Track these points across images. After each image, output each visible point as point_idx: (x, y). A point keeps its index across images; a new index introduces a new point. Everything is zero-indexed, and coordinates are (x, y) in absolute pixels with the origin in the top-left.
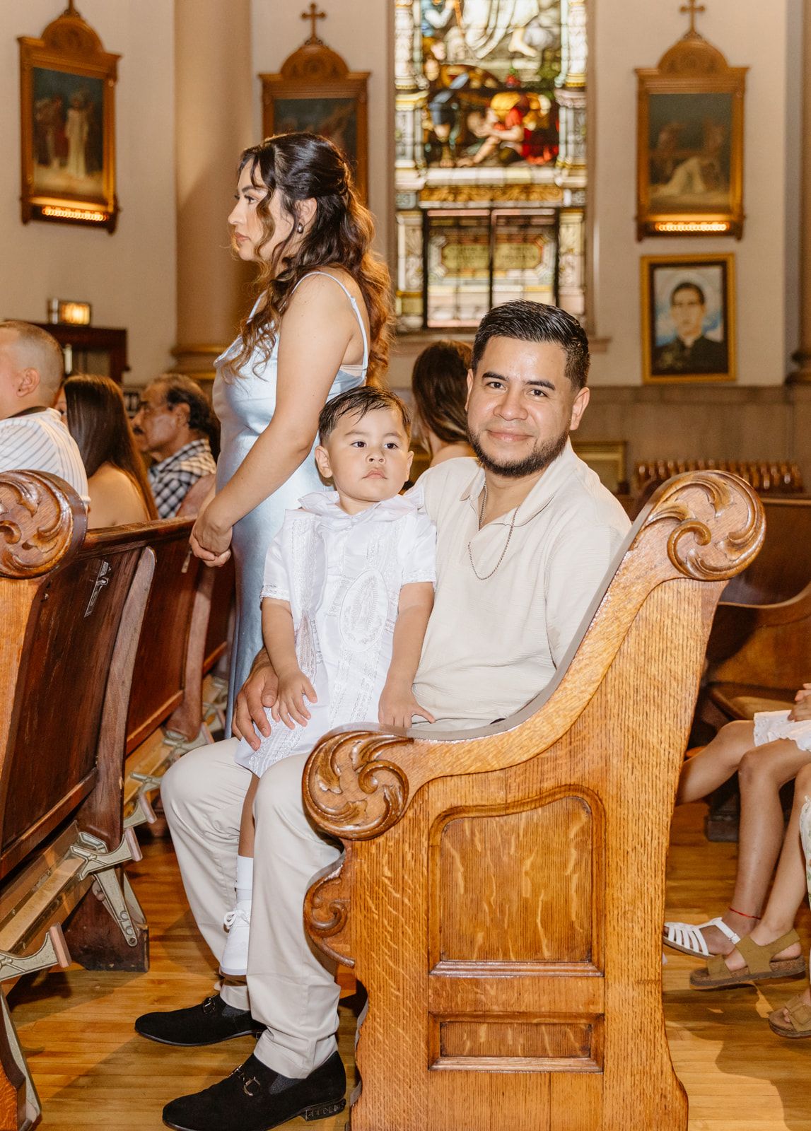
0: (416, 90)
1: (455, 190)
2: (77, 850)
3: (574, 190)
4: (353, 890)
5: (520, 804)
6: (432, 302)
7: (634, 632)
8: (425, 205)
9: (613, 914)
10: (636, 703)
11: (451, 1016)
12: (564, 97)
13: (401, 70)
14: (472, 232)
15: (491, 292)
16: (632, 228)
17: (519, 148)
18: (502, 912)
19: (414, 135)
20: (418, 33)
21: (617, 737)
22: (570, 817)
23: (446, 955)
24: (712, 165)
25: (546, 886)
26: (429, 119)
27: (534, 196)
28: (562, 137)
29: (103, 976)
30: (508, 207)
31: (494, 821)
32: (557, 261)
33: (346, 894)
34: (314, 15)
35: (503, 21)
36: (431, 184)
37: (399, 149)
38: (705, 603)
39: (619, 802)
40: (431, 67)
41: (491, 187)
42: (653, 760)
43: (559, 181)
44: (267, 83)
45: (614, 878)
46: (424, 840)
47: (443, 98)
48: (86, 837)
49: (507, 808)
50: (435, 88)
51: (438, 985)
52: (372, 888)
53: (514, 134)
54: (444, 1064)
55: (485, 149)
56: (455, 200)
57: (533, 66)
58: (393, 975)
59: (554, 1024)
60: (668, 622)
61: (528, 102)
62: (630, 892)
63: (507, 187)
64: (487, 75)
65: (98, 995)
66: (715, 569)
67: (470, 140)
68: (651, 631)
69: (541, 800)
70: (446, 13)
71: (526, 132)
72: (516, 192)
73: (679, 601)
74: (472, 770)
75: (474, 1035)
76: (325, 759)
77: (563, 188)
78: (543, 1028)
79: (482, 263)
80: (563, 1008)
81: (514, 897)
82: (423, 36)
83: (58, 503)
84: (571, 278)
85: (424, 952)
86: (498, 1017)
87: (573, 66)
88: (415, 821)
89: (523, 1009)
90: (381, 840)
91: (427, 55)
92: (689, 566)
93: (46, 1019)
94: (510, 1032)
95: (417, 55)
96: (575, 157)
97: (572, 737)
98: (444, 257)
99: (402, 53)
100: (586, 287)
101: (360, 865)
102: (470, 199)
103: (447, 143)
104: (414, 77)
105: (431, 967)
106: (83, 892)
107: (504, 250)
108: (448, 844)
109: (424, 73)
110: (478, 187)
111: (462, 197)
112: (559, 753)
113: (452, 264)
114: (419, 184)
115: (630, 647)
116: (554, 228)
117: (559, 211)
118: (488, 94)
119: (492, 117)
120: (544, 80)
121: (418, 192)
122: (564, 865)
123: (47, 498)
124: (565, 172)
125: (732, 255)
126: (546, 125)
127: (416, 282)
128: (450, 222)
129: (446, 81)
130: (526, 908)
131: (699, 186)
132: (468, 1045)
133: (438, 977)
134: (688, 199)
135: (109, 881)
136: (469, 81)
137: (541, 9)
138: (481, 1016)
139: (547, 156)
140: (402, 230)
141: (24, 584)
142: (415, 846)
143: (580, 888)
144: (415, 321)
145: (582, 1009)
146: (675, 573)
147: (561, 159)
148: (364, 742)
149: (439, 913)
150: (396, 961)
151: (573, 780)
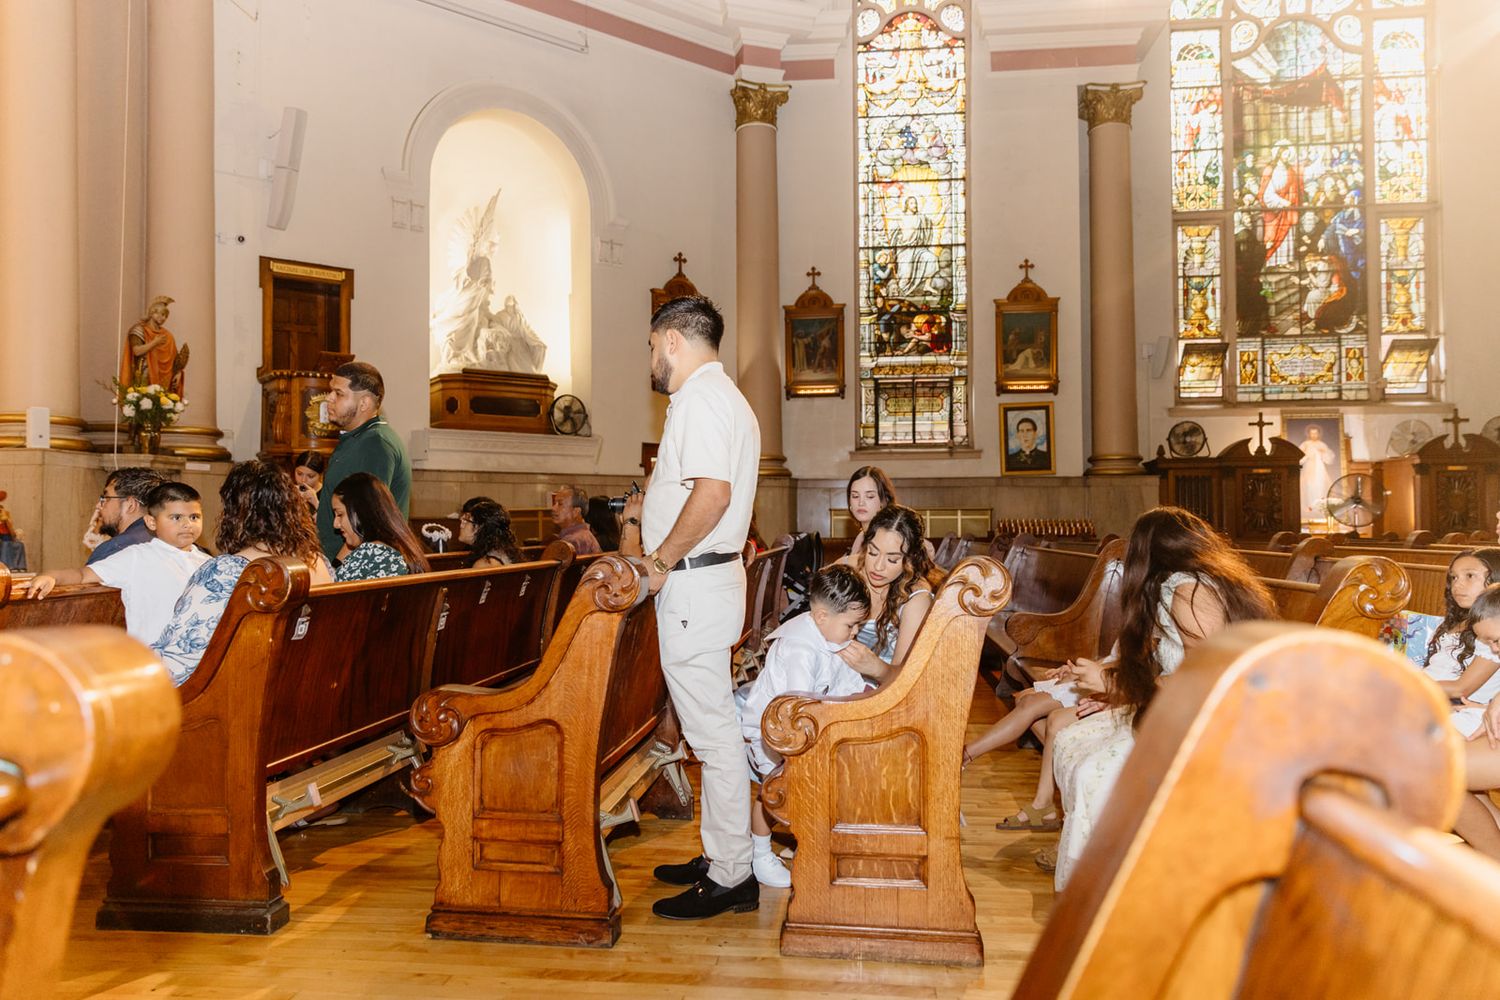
0: (871, 313)
1: (893, 368)
2: (653, 752)
3: (961, 368)
4: (789, 783)
5: (879, 738)
6: (880, 430)
7: (941, 644)
8: (875, 376)
9: (932, 799)
10: (943, 682)
11: (844, 854)
12: (954, 316)
13: (863, 302)
14: (902, 391)
15: (914, 425)
16: (994, 388)
17: (929, 344)
18: (871, 797)
19: (870, 338)
20: (872, 282)
21: (932, 702)
22: (908, 745)
23: (840, 820)
24: (1038, 352)
25: (895, 783)
26: (878, 329)
27: (937, 371)
28: (954, 339)
29: (667, 822)
30: (923, 377)
31: (865, 747)
32: (951, 407)
33: (785, 785)
34: (814, 273)
35: (920, 274)
36: (880, 365)
37: (862, 346)
38: (980, 629)
39: (935, 737)
40: (879, 301)
41: (914, 366)
42: (952, 714)
43: (952, 362)
44: (788, 310)
45: (932, 780)
46: (827, 756)
47: (886, 317)
48: (660, 745)
49: (873, 740)
50: (881, 312)
51: (836, 837)
52: (799, 783)
53: (927, 337)
54: (839, 882)
55: (910, 345)
56: (893, 374)
57: (937, 299)
58: (812, 831)
59: (900, 861)
60: (959, 638)
61: (934, 319)
62: (940, 787)
63: (923, 366)
64: (911, 304)
65: (664, 834)
66: (985, 610)
67: (902, 340)
68: (950, 643)
69: (892, 735)
70: (888, 271)
71: (933, 335)
72: (928, 369)
73: (966, 627)
74: (853, 718)
75: (856, 866)
76: (773, 711)
77: (954, 366)
78: (894, 863)
79: (910, 409)
80: (904, 851)
81: (877, 789)
82: (875, 283)
83: (633, 572)
84: (959, 416)
85: (828, 818)
86: (869, 856)
87: (960, 298)
88: (823, 747)
89: (882, 852)
90: (804, 756)
91: (877, 294)
92: (970, 608)
93: (635, 847)
94: (875, 865)
95: (871, 294)
96: (960, 349)
97: (907, 701)
98: (887, 405)
99: (863, 293)
100: (967, 421)
101: (793, 769)
102: (902, 373)
103: (889, 342)
104: (870, 306)
105: (832, 827)
106: (657, 776)
107: (921, 401)
108: (841, 759)
109: (875, 304)
110: (906, 366)
111: (898, 372)
112: (901, 710)
113: (892, 409)
114: (873, 365)
115: (939, 652)
116: (950, 389)
117: (952, 379)
119: (914, 328)
120: (942, 307)
121: (872, 369)
122: (905, 771)
123: (626, 569)
124: (955, 357)
125: (1052, 402)
126: (944, 331)
127: (872, 419)
128: (890, 386)
129: (888, 308)
130: (884, 795)
131: (1032, 364)
132: (853, 871)
133: (836, 833)
134: (1026, 372)
135: (672, 770)
136: (900, 308)
137: (940, 267)
138: (860, 855)
139: (945, 349)
140: (863, 390)
141: (615, 615)
142: (823, 759)
143: (913, 785)
144: (871, 441)
145: (915, 853)
146: (963, 612)
147: (953, 350)
148: (794, 702)
149: (836, 797)
150: (813, 824)
151: (909, 725)
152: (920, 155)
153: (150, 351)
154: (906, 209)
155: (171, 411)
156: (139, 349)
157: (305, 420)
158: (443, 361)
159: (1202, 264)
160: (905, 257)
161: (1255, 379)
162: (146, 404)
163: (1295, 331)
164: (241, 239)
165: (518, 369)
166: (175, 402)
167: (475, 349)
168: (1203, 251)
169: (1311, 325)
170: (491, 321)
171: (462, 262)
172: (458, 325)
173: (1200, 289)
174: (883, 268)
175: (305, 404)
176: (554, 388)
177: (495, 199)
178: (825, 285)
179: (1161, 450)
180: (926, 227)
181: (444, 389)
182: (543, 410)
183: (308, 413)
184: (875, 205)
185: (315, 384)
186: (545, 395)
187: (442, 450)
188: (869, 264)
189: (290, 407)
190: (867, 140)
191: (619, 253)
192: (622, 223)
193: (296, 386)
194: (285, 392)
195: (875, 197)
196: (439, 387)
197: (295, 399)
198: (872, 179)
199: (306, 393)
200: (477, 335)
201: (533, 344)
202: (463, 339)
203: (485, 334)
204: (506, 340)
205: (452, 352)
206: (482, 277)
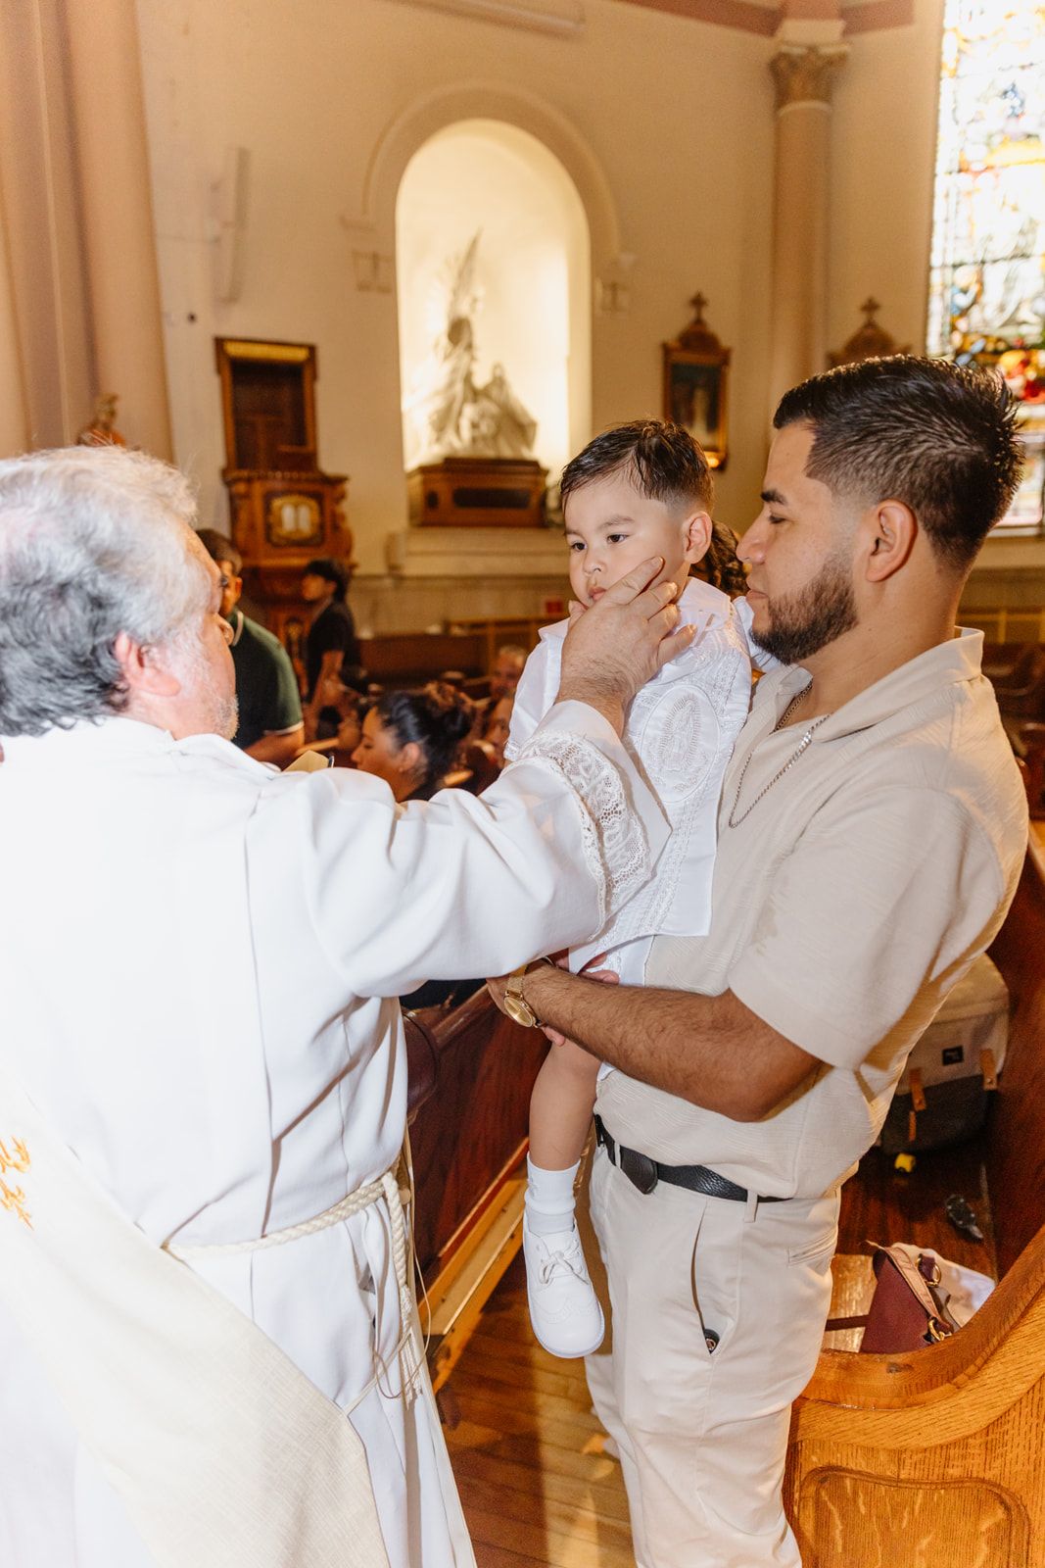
17: (1020, 392)
20: (948, 312)
22: (980, 1506)
27: (1030, 427)
34: (871, 307)
35: (1016, 297)
40: (957, 337)
47: (964, 359)
49: (900, 1482)
50: (958, 352)
53: (1018, 382)
57: (1037, 330)
61: (1030, 357)
64: (999, 340)
69: (945, 1484)
70: (971, 295)
82: (952, 315)
91: (953, 328)
95: (947, 329)
99: (935, 329)
104: (943, 344)
109: (950, 342)
118: (997, 353)
119: (1002, 369)
122: (971, 1558)
129: (967, 346)
136: (985, 346)
139: (1042, 396)
151: (988, 1475)
152: (1027, 124)
154: (1004, 204)
157: (269, 528)
158: (421, 447)
160: (994, 276)
164: (192, 318)
165: (507, 453)
167: (458, 429)
170: (475, 395)
171: (441, 326)
172: (439, 403)
174: (965, 291)
175: (268, 509)
176: (544, 473)
177: (474, 243)
178: (885, 321)
180: (1028, 230)
181: (425, 483)
182: (534, 501)
183: (272, 519)
184: (958, 203)
185: (278, 485)
186: (537, 483)
187: (423, 554)
188: (945, 287)
189: (252, 514)
190: (954, 110)
191: (623, 299)
192: (627, 259)
193: (258, 489)
194: (247, 496)
195: (958, 193)
196: (418, 479)
197: (258, 504)
198: (957, 169)
199: (269, 497)
200: (460, 413)
201: (524, 420)
202: (444, 421)
203: (469, 412)
204: (493, 417)
205: (434, 436)
206: (464, 343)
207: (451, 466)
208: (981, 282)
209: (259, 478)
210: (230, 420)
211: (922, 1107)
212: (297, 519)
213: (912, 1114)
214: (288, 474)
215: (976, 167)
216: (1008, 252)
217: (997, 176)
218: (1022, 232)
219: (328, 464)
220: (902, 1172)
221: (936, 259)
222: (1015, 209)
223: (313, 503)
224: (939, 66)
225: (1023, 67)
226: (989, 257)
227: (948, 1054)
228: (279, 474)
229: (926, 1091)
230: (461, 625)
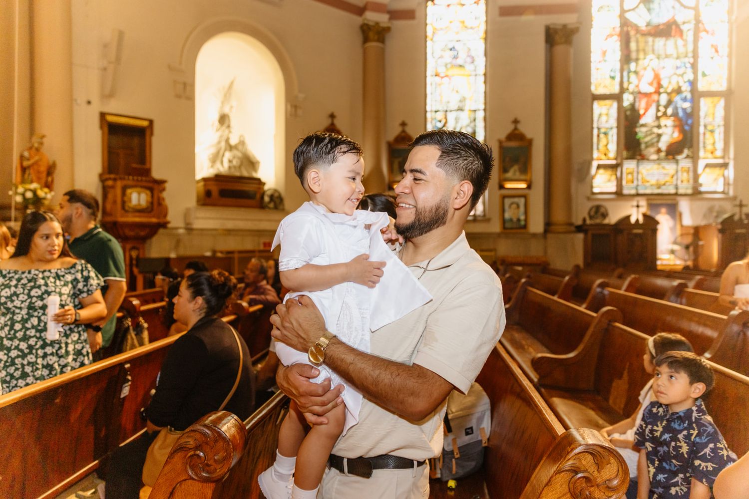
16: (497, 186)
24: (521, 167)
34: (403, 124)
44: (390, 145)
70: (442, 123)
100: (483, 203)
125: (528, 195)
131: (518, 173)
134: (514, 177)
137: (471, 122)
152: (460, 61)
153: (33, 165)
154: (453, 90)
155: (44, 199)
156: (26, 164)
157: (124, 203)
158: (204, 169)
159: (607, 121)
161: (633, 182)
162: (29, 195)
163: (654, 157)
164: (89, 102)
165: (245, 174)
166: (46, 193)
167: (222, 163)
168: (607, 115)
169: (663, 154)
170: (231, 148)
171: (216, 117)
172: (213, 150)
173: (606, 134)
174: (440, 121)
175: (124, 193)
176: (264, 184)
177: (232, 83)
178: (409, 130)
179: (584, 220)
180: (463, 100)
181: (205, 185)
182: (258, 196)
183: (126, 199)
184: (436, 88)
185: (130, 183)
186: (260, 188)
187: (203, 218)
188: (432, 119)
189: (115, 196)
190: (433, 53)
191: (300, 112)
192: (301, 96)
193: (119, 184)
194: (113, 187)
195: (436, 84)
196: (202, 184)
197: (119, 191)
198: (435, 74)
199: (124, 189)
200: (223, 155)
201: (254, 160)
202: (216, 158)
203: (228, 155)
204: (239, 158)
205: (210, 164)
206: (226, 125)
207: (218, 178)
208: (446, 118)
209: (121, 179)
210: (106, 152)
211: (458, 456)
212: (139, 200)
213: (454, 460)
214: (135, 178)
215: (442, 75)
216: (456, 108)
217: (450, 79)
218: (461, 101)
219: (156, 174)
220: (451, 489)
221: (428, 108)
222: (457, 92)
223: (149, 192)
224: (426, 37)
225: (457, 41)
226: (448, 109)
227: (468, 430)
228: (131, 177)
229: (459, 448)
230: (221, 252)
